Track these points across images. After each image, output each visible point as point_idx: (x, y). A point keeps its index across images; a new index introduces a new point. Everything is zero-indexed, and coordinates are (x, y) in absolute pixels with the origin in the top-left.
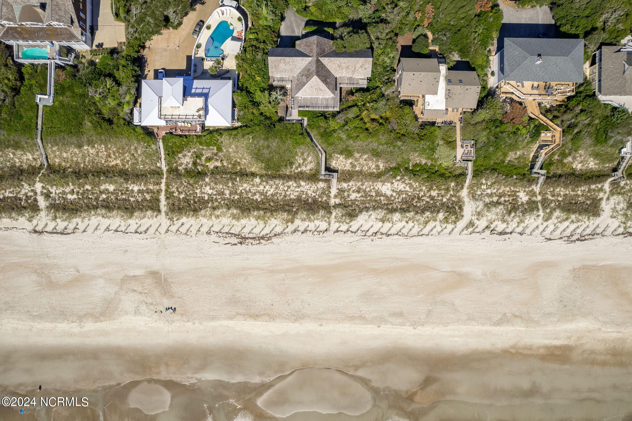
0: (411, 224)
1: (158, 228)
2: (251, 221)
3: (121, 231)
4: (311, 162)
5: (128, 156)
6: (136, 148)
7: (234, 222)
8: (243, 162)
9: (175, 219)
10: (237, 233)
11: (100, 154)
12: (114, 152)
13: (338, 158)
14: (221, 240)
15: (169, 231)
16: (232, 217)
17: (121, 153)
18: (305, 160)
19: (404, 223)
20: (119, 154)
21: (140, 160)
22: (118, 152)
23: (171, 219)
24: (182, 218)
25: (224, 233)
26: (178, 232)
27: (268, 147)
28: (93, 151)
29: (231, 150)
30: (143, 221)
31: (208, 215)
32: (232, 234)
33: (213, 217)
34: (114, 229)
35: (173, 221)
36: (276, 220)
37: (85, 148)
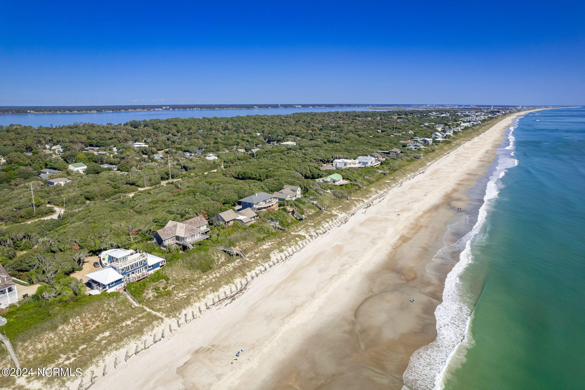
1: (170, 328)
2: (224, 288)
3: (142, 349)
5: (104, 314)
6: (108, 304)
7: (216, 294)
8: (187, 277)
9: (177, 315)
10: (225, 297)
11: (77, 327)
12: (89, 319)
14: (220, 306)
15: (180, 325)
16: (212, 292)
17: (96, 317)
18: (217, 257)
20: (95, 318)
21: (116, 311)
22: (93, 317)
23: (175, 316)
24: (182, 311)
25: (217, 302)
26: (187, 321)
28: (69, 327)
29: (174, 275)
30: (154, 331)
31: (197, 299)
32: (222, 299)
33: (202, 299)
34: (134, 353)
35: (178, 317)
36: (237, 279)
37: (60, 328)
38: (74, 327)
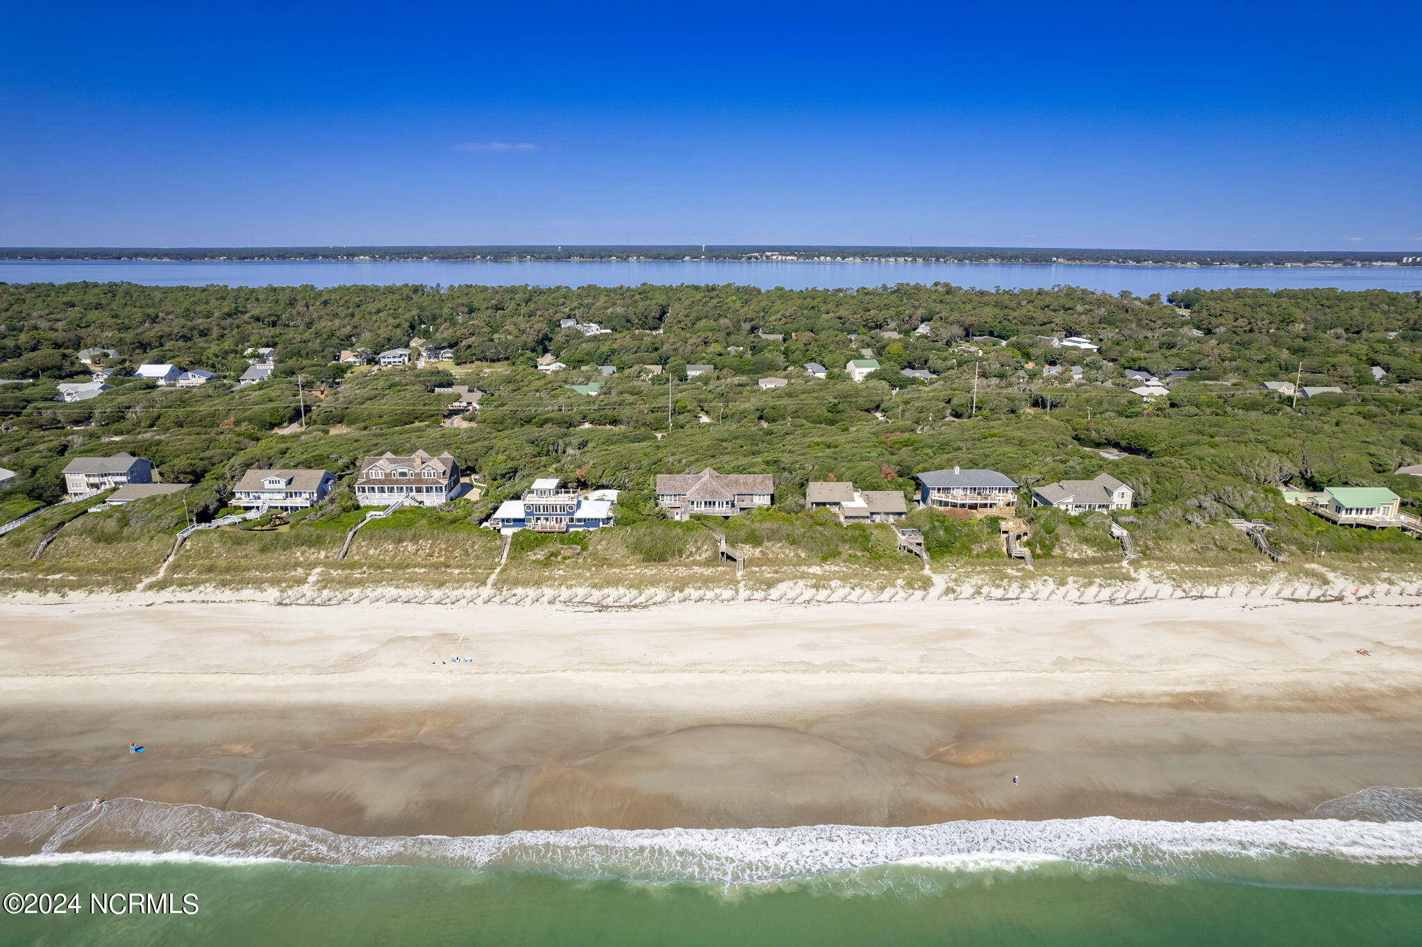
0: (858, 591)
2: (618, 590)
4: (706, 551)
7: (593, 592)
9: (506, 589)
10: (595, 602)
13: (742, 548)
14: (569, 609)
15: (489, 602)
18: (698, 549)
19: (847, 590)
23: (500, 589)
24: (516, 589)
25: (575, 602)
26: (504, 603)
27: (651, 533)
28: (413, 547)
29: (599, 547)
30: (455, 592)
32: (588, 602)
35: (503, 590)
36: (657, 589)
37: (404, 544)
38: (417, 550)
